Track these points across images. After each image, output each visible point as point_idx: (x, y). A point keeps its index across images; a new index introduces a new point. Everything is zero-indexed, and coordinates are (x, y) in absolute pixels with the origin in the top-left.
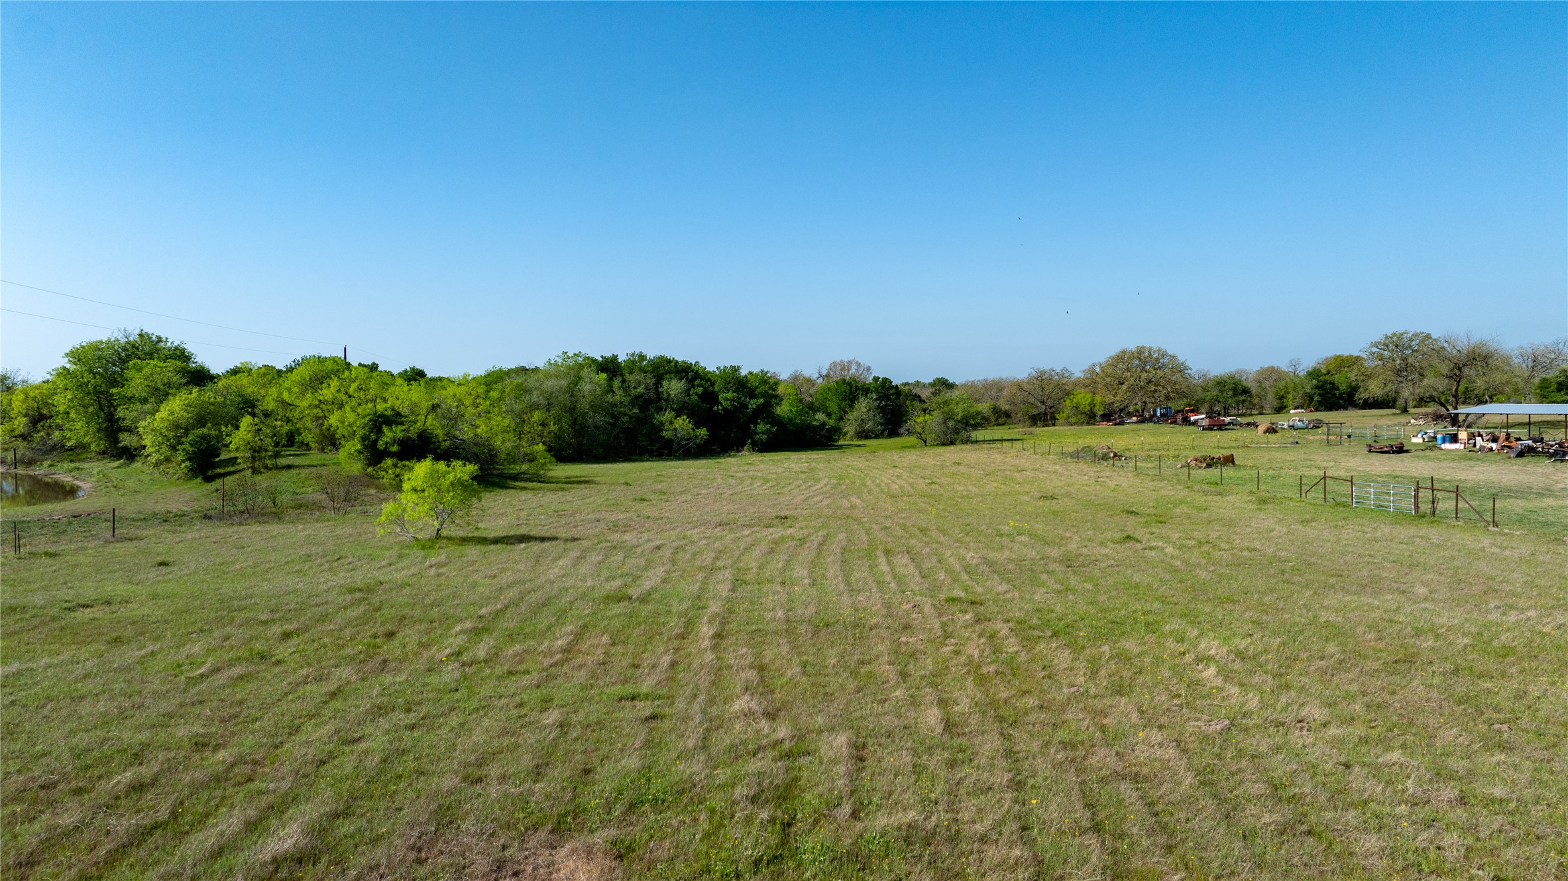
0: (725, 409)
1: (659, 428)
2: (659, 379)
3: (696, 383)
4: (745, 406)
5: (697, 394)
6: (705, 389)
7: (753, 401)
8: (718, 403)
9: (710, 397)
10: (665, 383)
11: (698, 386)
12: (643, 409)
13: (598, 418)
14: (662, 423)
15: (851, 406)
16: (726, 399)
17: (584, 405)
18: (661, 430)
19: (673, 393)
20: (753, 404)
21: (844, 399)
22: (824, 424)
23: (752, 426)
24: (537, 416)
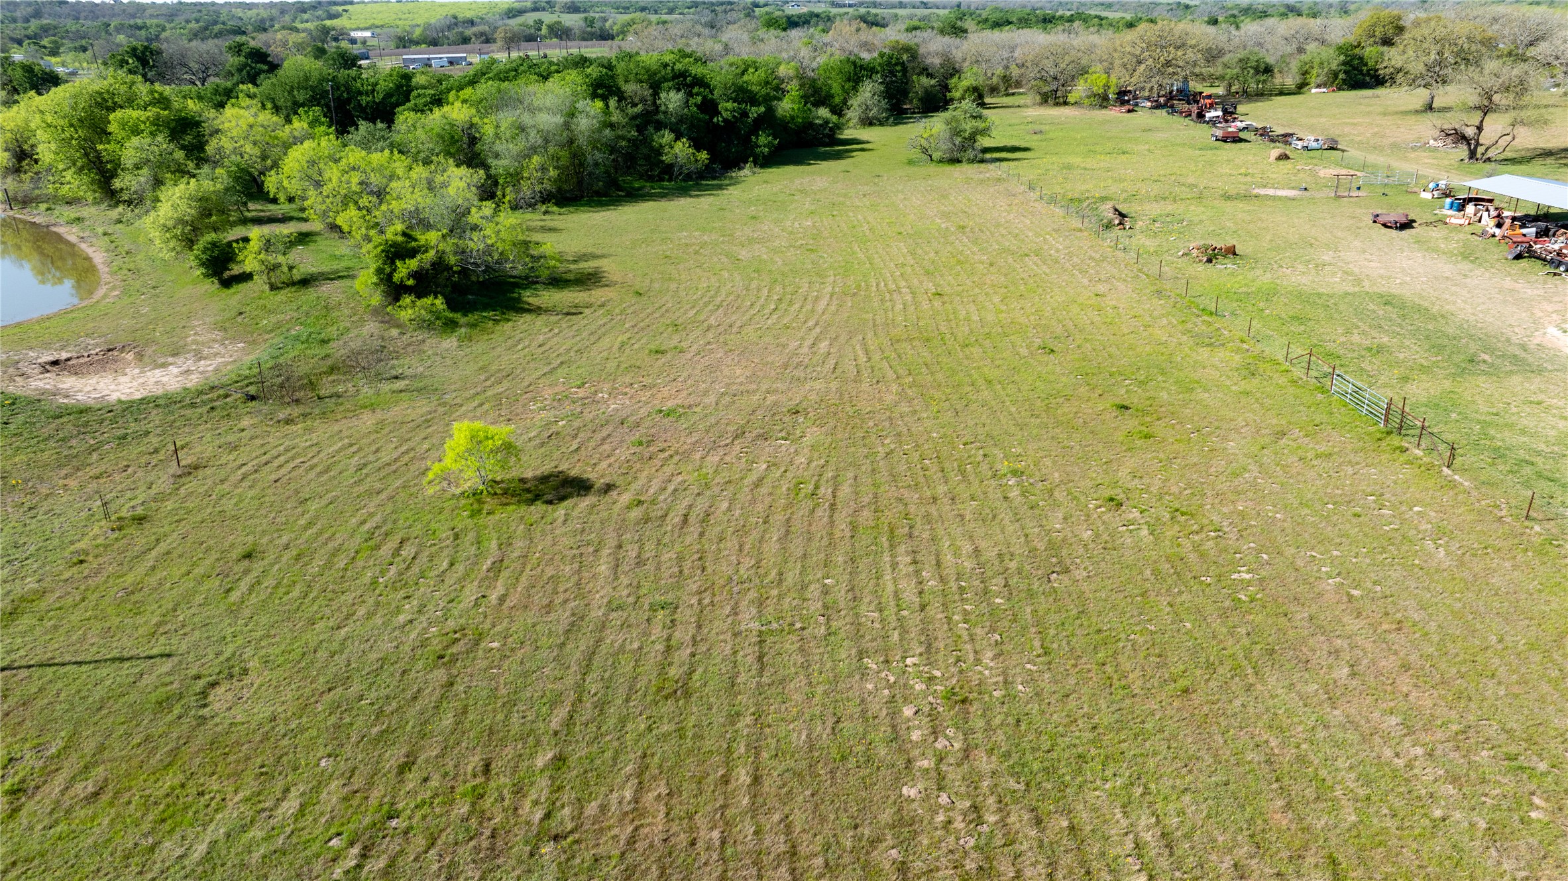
0: (725, 120)
1: (659, 151)
2: (656, 87)
3: (696, 90)
4: (745, 114)
5: (696, 105)
6: (704, 98)
7: (754, 109)
8: (718, 113)
9: (709, 107)
10: (663, 95)
11: (697, 94)
12: (640, 129)
13: (598, 156)
14: (661, 146)
15: (855, 89)
16: (726, 110)
17: (582, 141)
18: (661, 154)
19: (671, 106)
20: (755, 112)
21: (849, 80)
22: (827, 122)
23: (753, 138)
24: (536, 159)
